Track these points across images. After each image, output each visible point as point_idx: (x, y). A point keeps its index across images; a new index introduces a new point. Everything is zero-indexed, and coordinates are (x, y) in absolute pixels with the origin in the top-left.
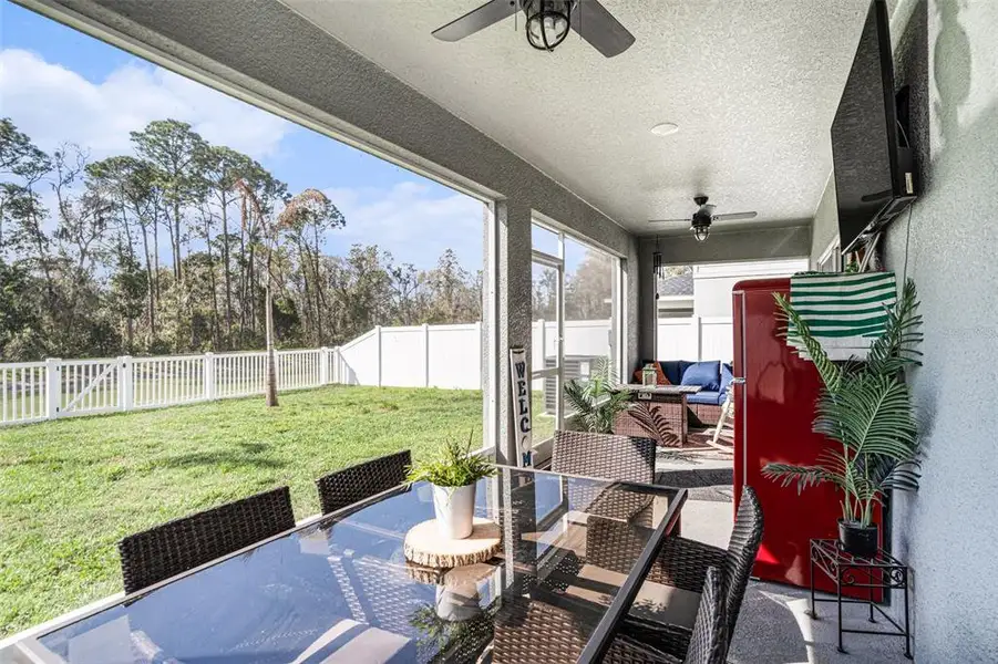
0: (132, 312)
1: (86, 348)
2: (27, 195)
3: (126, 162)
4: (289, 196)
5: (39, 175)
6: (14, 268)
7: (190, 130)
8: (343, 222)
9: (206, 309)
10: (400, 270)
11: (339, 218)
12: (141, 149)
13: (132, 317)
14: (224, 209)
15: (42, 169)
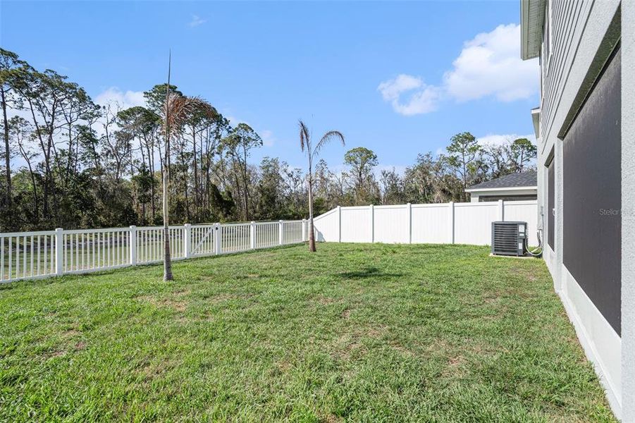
0: (145, 199)
1: (120, 221)
2: (88, 131)
3: (140, 110)
4: (230, 127)
5: (94, 119)
6: (83, 174)
7: (177, 90)
8: (262, 143)
9: (182, 197)
10: (292, 172)
11: (259, 141)
12: (149, 102)
13: (145, 202)
14: (194, 137)
15: (97, 116)
